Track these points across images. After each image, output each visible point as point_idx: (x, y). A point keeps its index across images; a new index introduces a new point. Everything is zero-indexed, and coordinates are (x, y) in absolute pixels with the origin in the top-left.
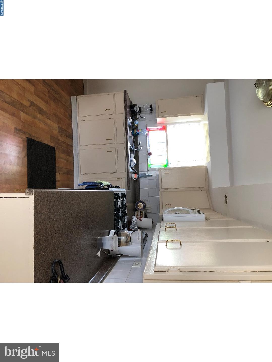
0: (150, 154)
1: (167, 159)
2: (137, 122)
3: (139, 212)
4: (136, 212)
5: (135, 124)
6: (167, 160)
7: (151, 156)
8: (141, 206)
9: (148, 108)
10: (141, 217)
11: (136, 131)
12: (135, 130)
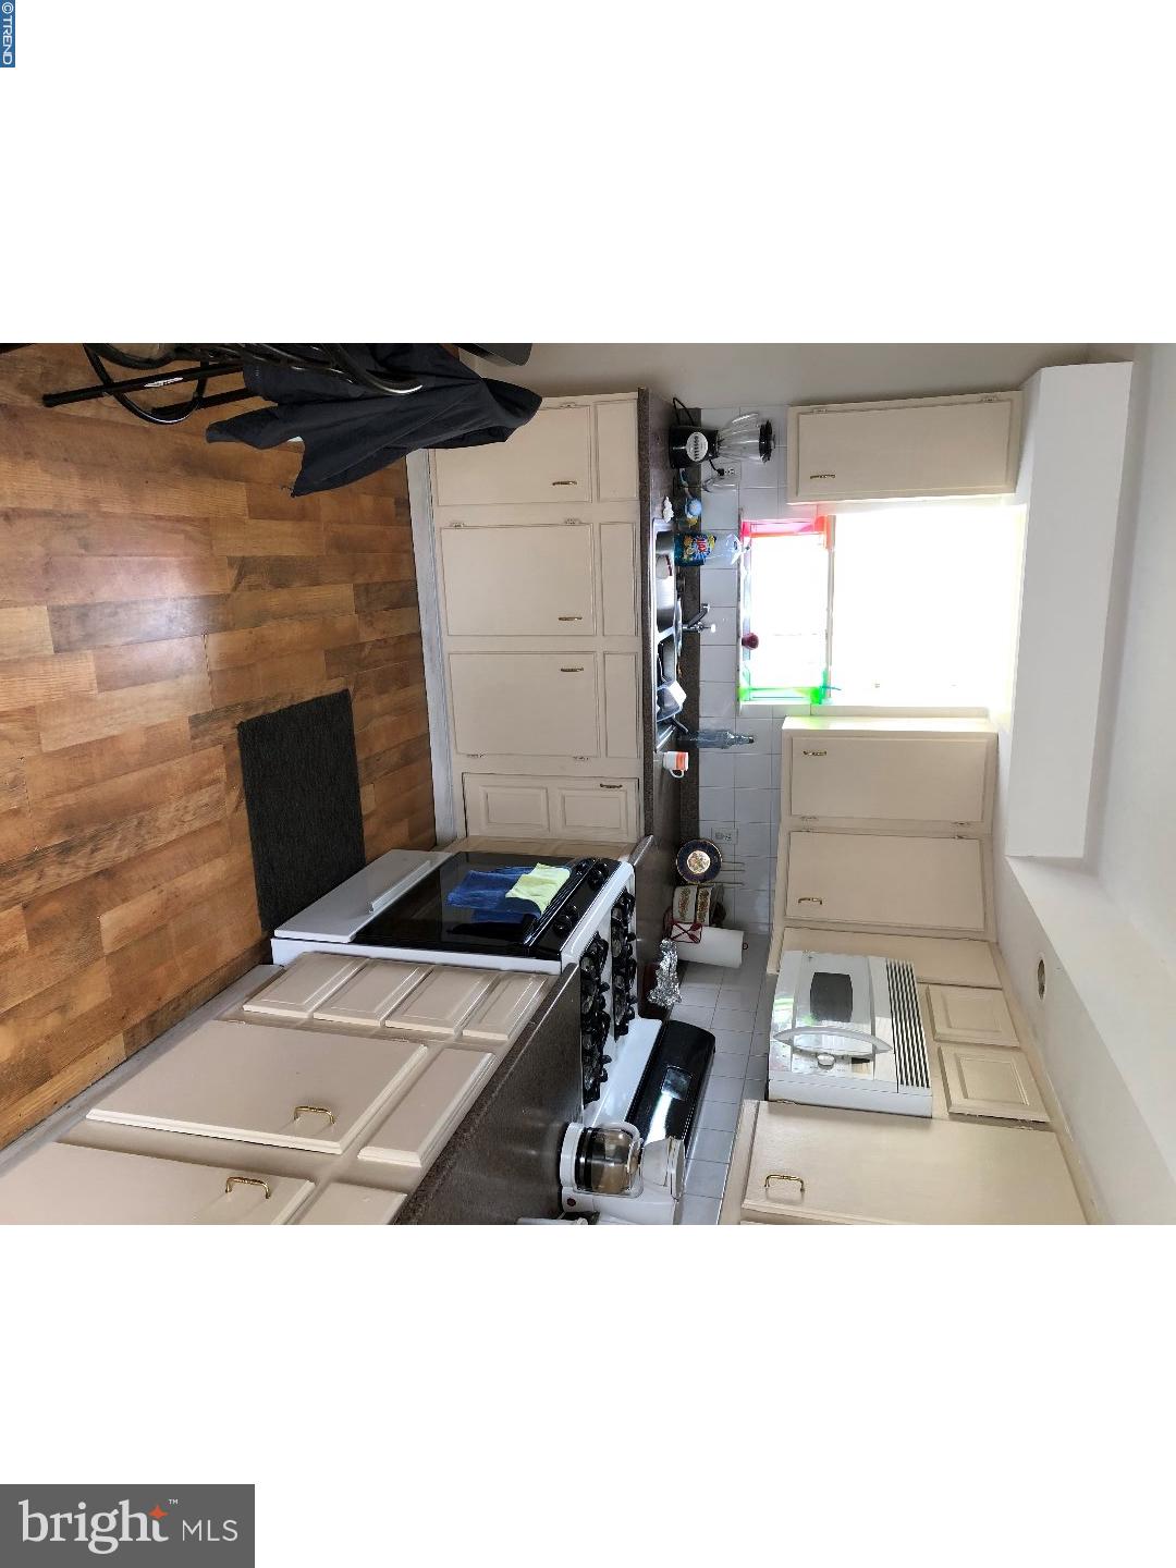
0: (751, 642)
1: (827, 669)
2: (696, 507)
3: (693, 890)
4: (679, 891)
5: (689, 516)
6: (826, 675)
7: (754, 652)
8: (700, 862)
9: (750, 435)
10: (696, 926)
11: (692, 549)
12: (688, 542)
